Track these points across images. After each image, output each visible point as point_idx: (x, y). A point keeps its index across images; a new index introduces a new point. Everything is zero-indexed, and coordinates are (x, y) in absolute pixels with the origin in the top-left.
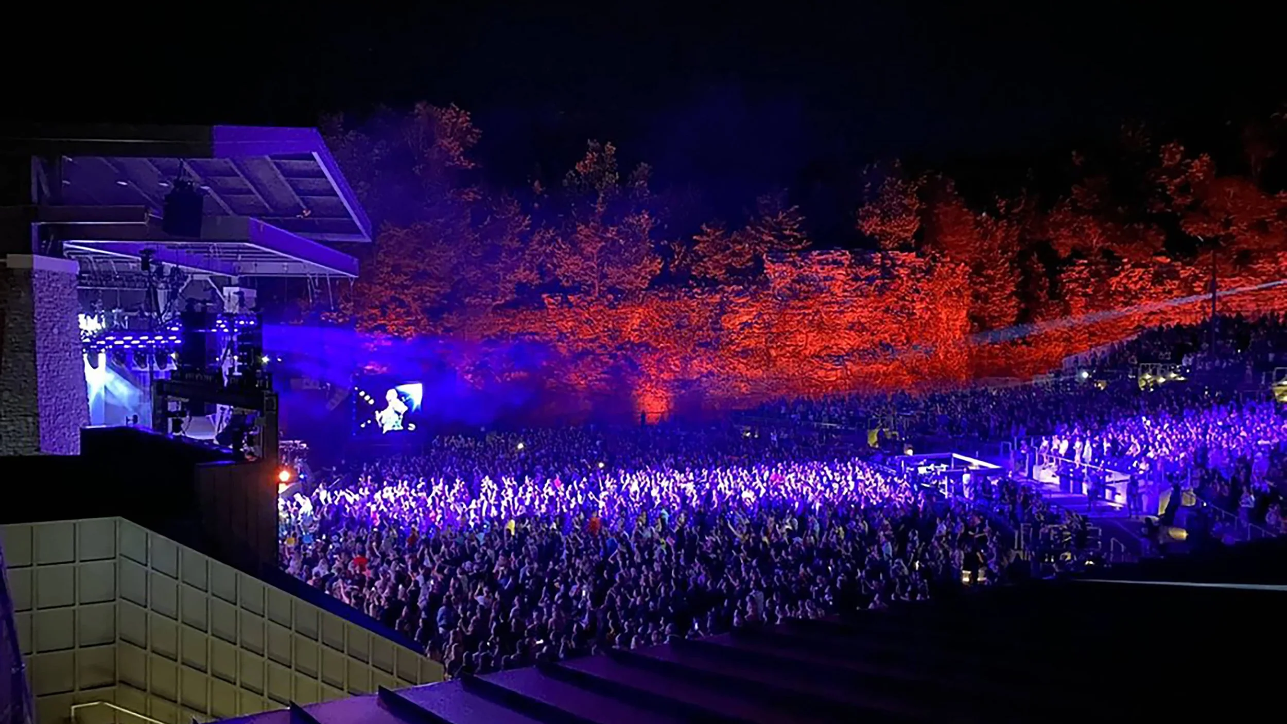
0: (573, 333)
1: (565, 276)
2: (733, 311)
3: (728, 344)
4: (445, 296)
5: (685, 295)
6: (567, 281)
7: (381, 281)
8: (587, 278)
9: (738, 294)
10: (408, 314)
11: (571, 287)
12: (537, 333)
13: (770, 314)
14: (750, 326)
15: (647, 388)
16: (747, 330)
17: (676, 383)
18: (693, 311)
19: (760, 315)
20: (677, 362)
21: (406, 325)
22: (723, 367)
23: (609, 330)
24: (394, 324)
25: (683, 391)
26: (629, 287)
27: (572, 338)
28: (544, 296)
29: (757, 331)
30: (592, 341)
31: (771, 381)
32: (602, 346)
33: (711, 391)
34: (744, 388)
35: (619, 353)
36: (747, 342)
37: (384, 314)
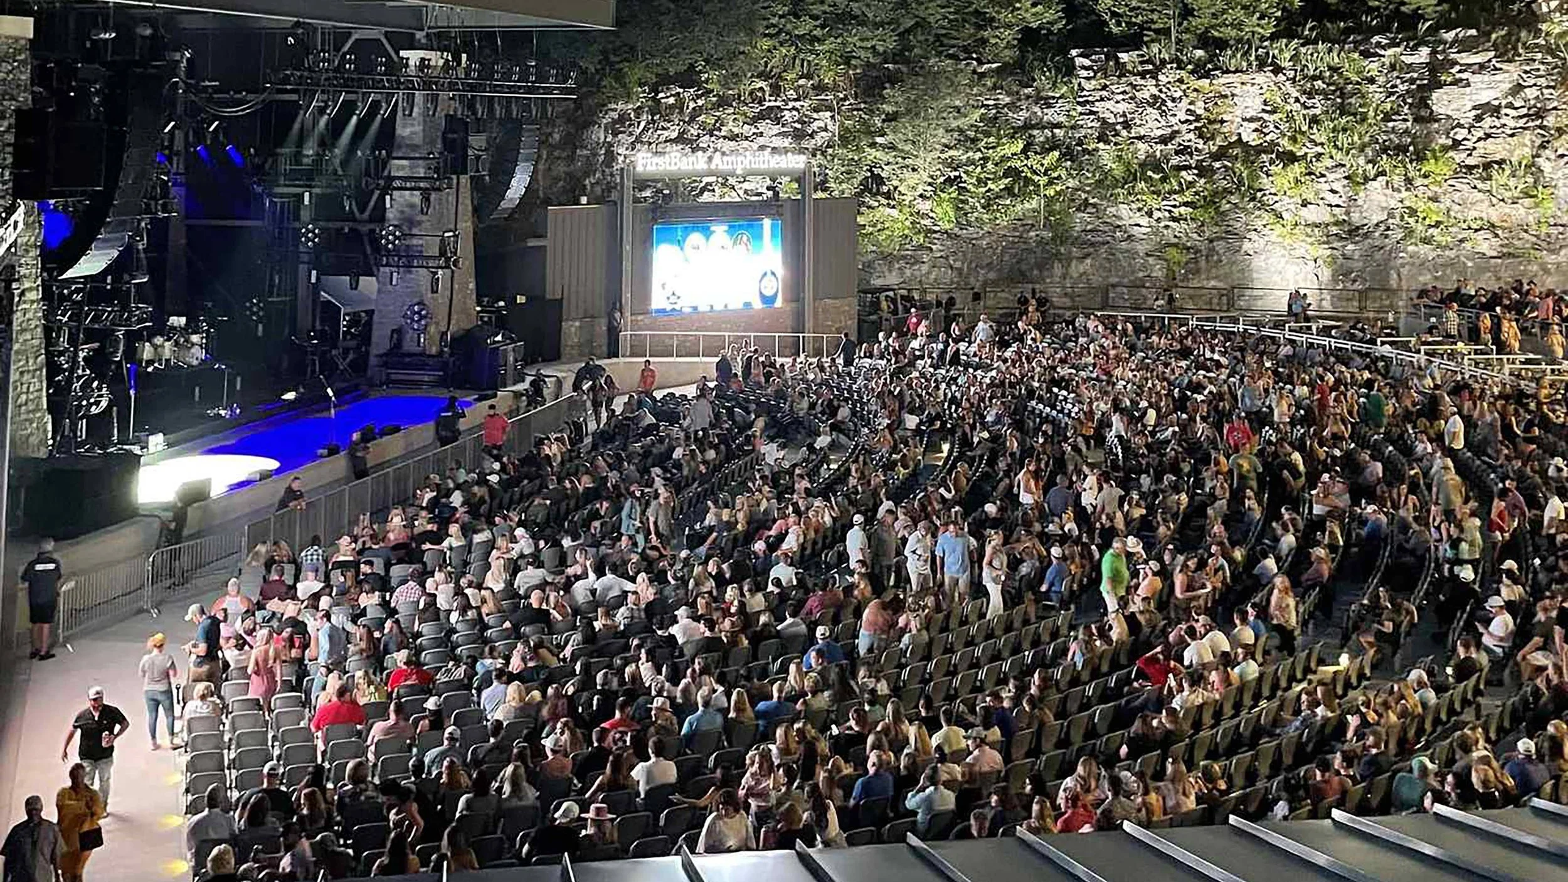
0: (1127, 125)
1: (1114, 14)
2: (1456, 82)
3: (1445, 149)
4: (885, 57)
5: (1356, 49)
6: (1119, 24)
7: (772, 31)
8: (1155, 17)
9: (1466, 46)
10: (820, 88)
11: (1123, 35)
12: (1059, 126)
13: (1541, 88)
14: (1495, 111)
15: (1273, 238)
16: (1488, 121)
17: (1334, 230)
18: (1372, 81)
19: (1518, 88)
20: (1337, 186)
21: (816, 110)
22: (1434, 199)
23: (1198, 118)
24: (794, 108)
25: (1351, 247)
26: (1234, 33)
27: (1124, 133)
28: (1074, 52)
29: (1512, 123)
30: (1164, 140)
31: (1544, 229)
32: (1183, 151)
33: (1411, 248)
34: (1486, 245)
35: (1217, 165)
36: (1490, 145)
37: (776, 90)
